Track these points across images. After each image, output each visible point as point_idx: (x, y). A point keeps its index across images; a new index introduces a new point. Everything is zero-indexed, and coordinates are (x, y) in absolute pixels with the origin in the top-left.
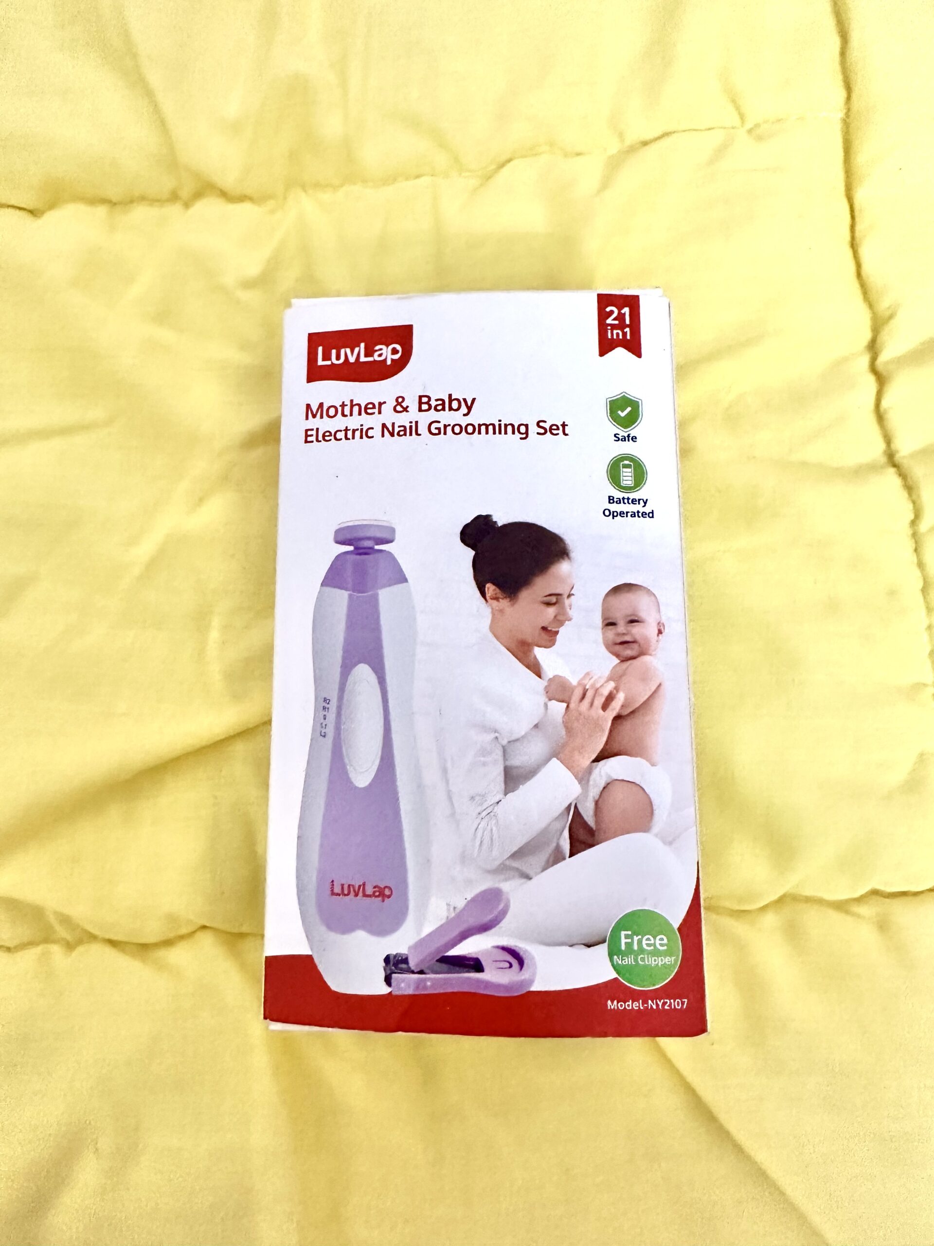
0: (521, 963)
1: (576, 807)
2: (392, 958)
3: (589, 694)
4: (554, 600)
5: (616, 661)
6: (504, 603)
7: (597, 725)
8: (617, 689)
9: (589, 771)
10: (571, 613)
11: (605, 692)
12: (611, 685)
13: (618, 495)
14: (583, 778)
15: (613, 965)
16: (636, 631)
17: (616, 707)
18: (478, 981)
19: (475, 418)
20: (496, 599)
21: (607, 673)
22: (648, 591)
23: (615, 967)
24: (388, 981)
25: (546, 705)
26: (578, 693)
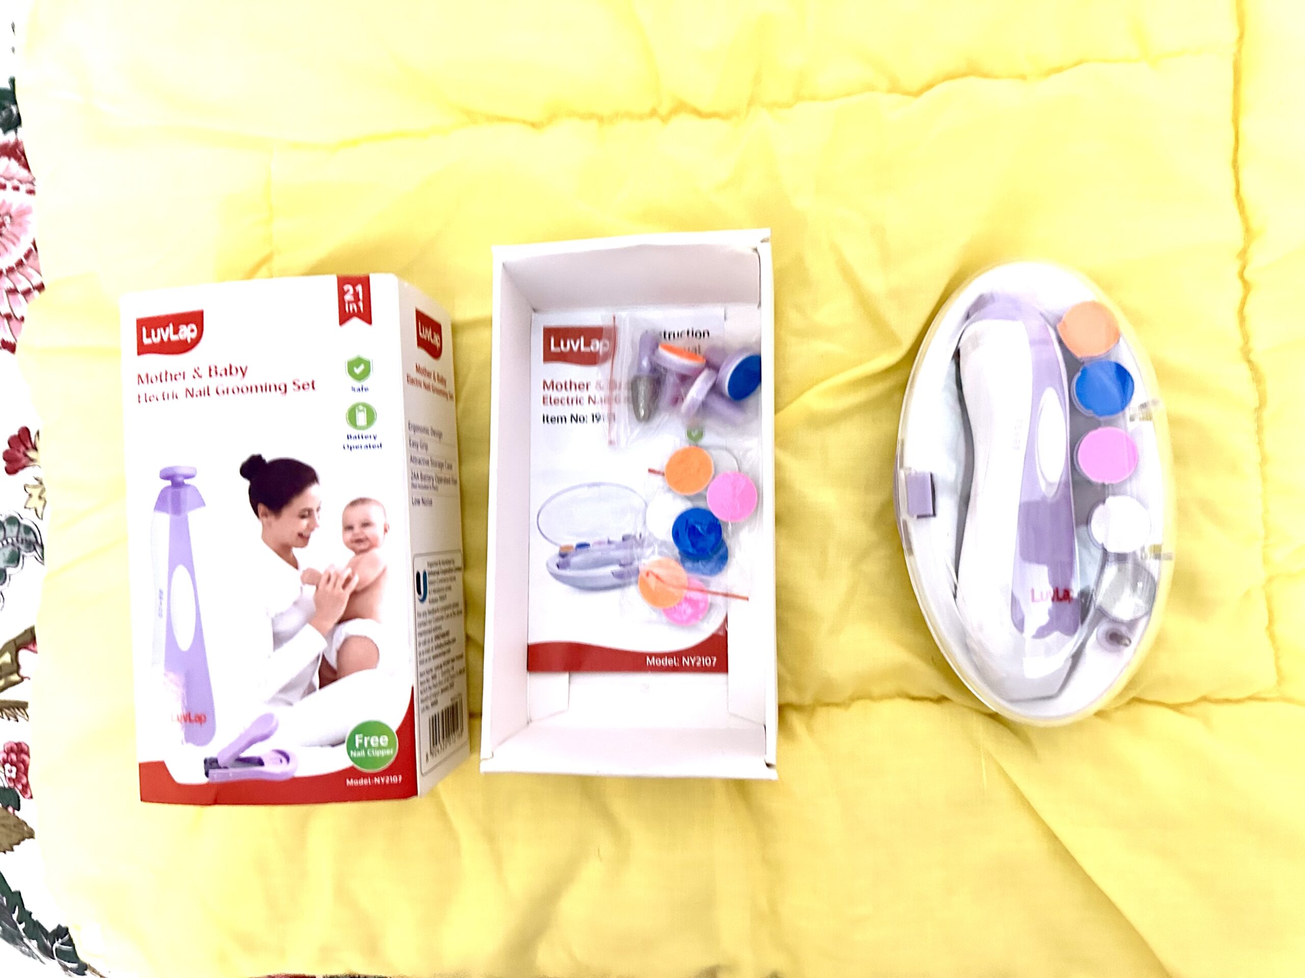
0: (288, 759)
1: (323, 656)
2: (208, 761)
3: (333, 579)
4: (307, 514)
5: (352, 554)
6: (271, 518)
7: (339, 599)
8: (353, 573)
9: (333, 631)
10: (318, 522)
11: (345, 576)
12: (349, 571)
13: (354, 432)
14: (329, 636)
15: (351, 758)
16: (368, 532)
17: (353, 586)
18: (262, 772)
19: (249, 381)
20: (266, 515)
21: (346, 562)
22: (377, 503)
23: (352, 759)
24: (207, 774)
25: (301, 589)
26: (325, 578)
